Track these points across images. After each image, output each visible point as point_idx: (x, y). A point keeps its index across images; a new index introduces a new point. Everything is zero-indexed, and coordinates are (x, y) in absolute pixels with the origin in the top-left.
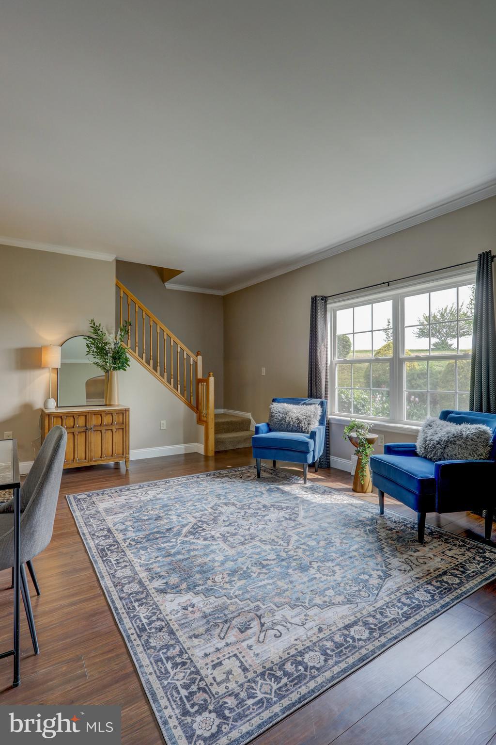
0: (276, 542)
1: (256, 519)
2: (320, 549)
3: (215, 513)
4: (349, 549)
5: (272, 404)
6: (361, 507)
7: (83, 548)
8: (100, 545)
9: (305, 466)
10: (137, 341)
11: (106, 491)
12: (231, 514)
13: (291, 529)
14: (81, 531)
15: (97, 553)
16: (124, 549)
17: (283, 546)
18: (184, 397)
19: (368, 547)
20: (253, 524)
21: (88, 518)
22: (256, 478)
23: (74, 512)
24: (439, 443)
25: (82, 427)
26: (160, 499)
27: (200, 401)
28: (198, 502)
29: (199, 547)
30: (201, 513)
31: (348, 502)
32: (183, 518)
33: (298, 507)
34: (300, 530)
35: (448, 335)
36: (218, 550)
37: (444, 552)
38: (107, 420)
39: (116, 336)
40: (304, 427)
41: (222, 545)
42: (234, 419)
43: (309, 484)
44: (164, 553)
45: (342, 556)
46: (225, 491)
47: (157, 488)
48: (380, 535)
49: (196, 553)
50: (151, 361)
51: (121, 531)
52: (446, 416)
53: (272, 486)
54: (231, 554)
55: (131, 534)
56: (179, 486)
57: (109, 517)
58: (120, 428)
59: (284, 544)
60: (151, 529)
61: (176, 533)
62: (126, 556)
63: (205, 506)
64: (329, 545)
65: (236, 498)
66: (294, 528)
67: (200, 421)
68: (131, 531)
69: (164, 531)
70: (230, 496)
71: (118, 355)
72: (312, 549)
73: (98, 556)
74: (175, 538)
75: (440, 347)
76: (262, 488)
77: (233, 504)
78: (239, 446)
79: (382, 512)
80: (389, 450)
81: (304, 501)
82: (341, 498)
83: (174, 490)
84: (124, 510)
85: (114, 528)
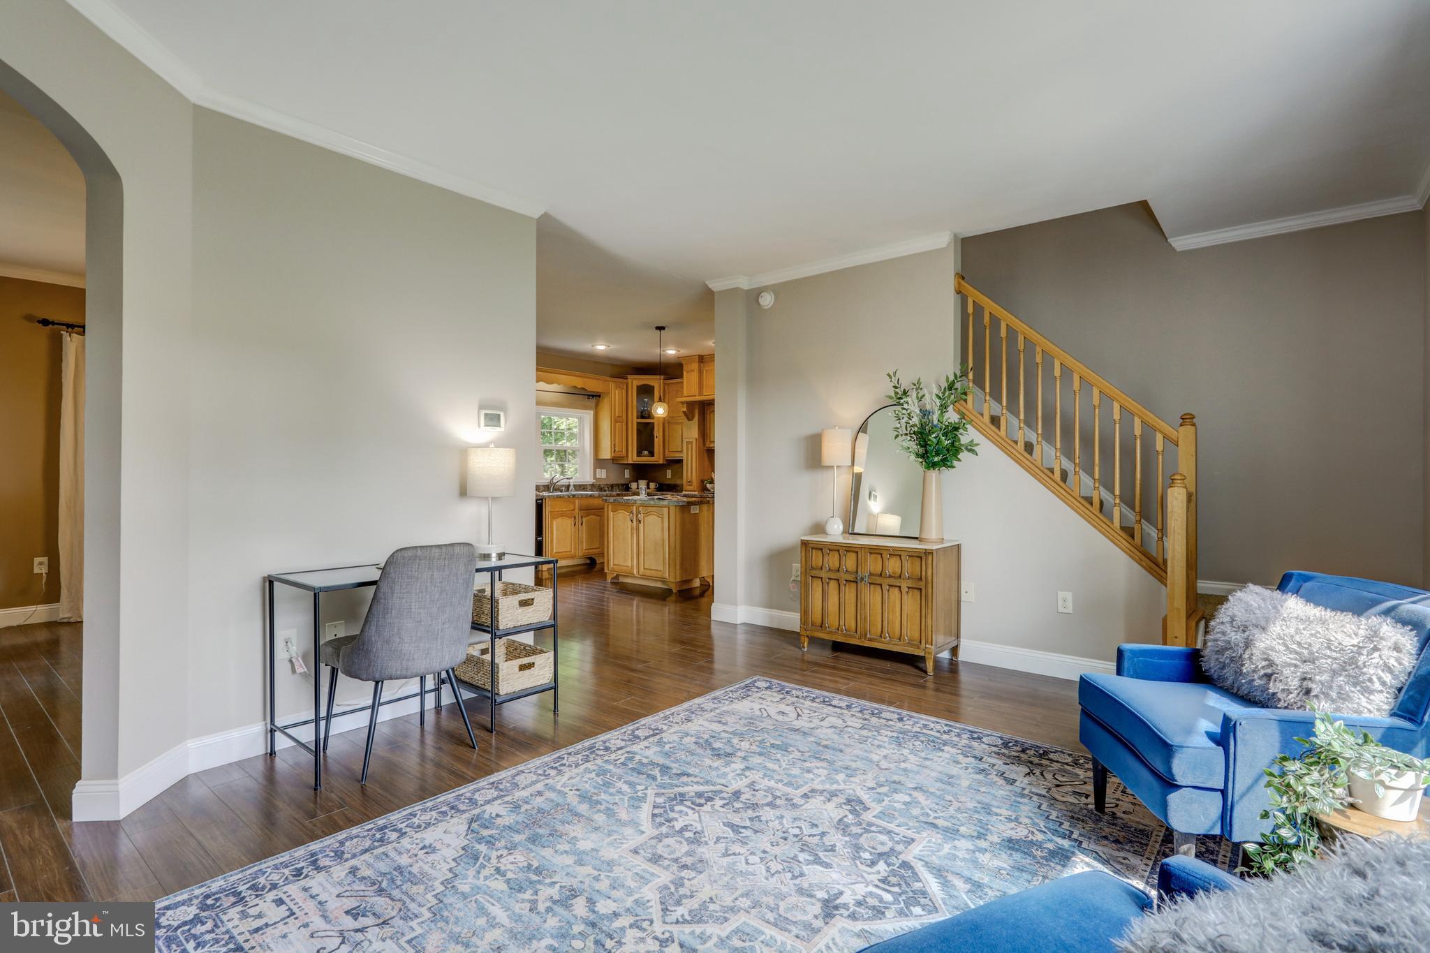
1: (794, 854)
10: (1004, 404)
25: (851, 572)
26: (807, 735)
38: (892, 566)
56: (894, 735)
58: (915, 586)
83: (870, 734)
84: (736, 723)
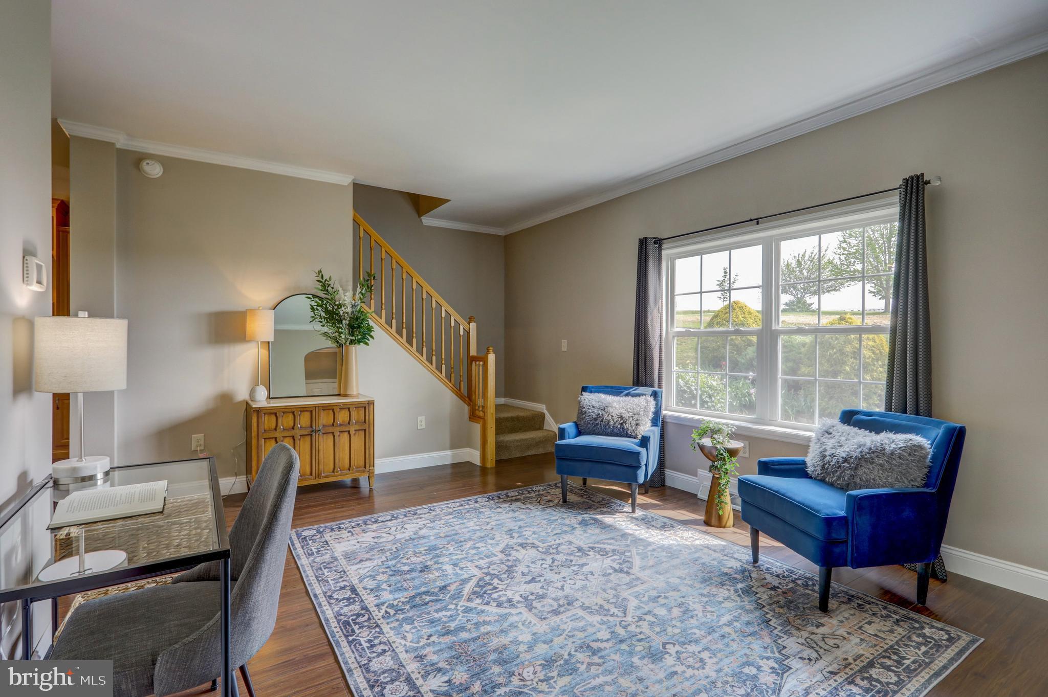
0: (606, 610)
1: (570, 570)
2: (674, 622)
3: (508, 560)
4: (718, 622)
5: (582, 395)
6: (723, 549)
7: (317, 620)
8: (341, 615)
9: (634, 487)
10: (383, 302)
11: (343, 523)
12: (533, 563)
13: (625, 587)
14: (312, 590)
15: (338, 629)
16: (379, 622)
17: (617, 616)
18: (451, 382)
19: (745, 618)
20: (567, 579)
21: (321, 569)
22: (561, 503)
23: (299, 558)
24: (845, 460)
25: (305, 428)
26: (424, 537)
27: (473, 388)
28: (481, 541)
29: (491, 618)
30: (487, 560)
31: (702, 543)
32: (462, 569)
33: (630, 551)
34: (639, 589)
35: (806, 290)
36: (520, 623)
37: (862, 627)
38: (342, 417)
39: (354, 294)
40: (630, 428)
41: (527, 615)
42: (521, 414)
43: (639, 513)
44: (439, 628)
45: (709, 634)
46: (519, 523)
47: (417, 519)
48: (760, 598)
49: (488, 628)
50: (404, 331)
51: (372, 590)
52: (849, 417)
53: (586, 516)
54: (541, 631)
55: (386, 596)
56: (451, 517)
57: (351, 567)
58: (361, 429)
59: (620, 614)
60: (415, 588)
61: (455, 594)
62: (383, 633)
63: (491, 549)
64: (686, 615)
65: (536, 536)
66: (630, 585)
67: (473, 417)
68: (386, 590)
69: (436, 590)
70: (527, 534)
71: (357, 323)
72: (663, 623)
73: (341, 633)
74: (454, 602)
75: (795, 307)
76: (571, 519)
77: (534, 546)
78: (529, 453)
79: (756, 560)
80: (766, 468)
81: (637, 541)
82: (690, 535)
83: (443, 522)
84: (373, 555)
85: (361, 586)
